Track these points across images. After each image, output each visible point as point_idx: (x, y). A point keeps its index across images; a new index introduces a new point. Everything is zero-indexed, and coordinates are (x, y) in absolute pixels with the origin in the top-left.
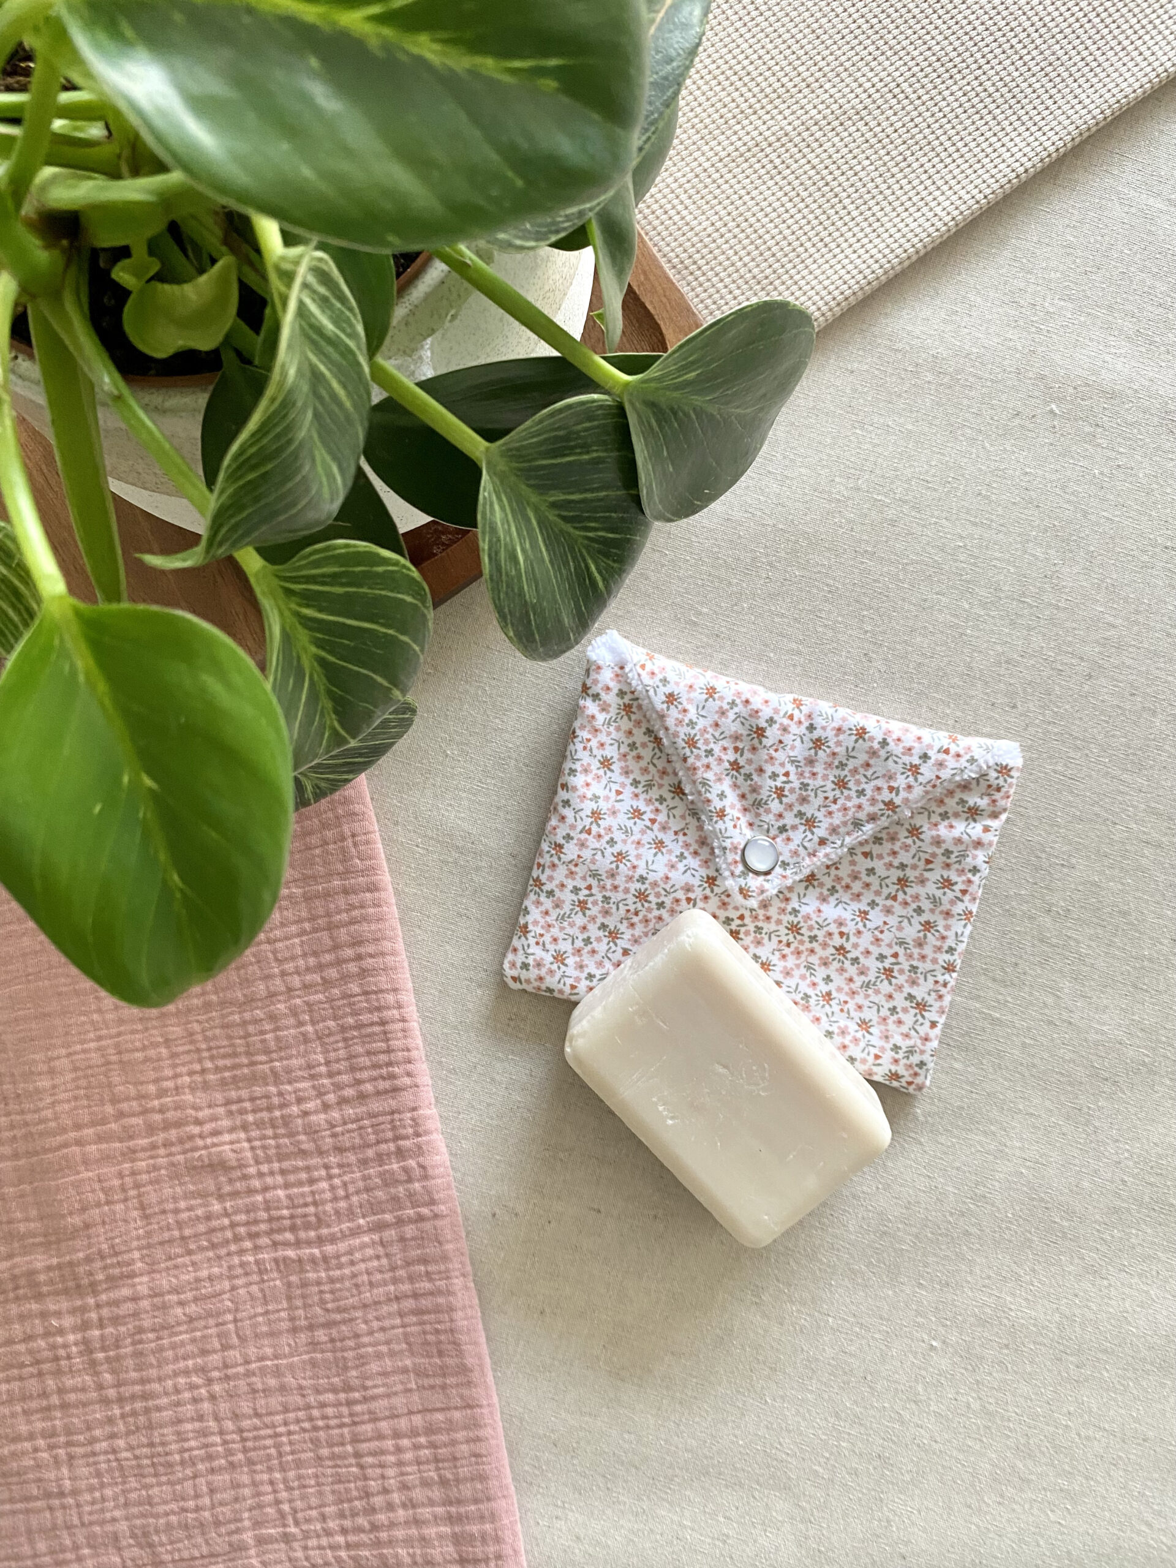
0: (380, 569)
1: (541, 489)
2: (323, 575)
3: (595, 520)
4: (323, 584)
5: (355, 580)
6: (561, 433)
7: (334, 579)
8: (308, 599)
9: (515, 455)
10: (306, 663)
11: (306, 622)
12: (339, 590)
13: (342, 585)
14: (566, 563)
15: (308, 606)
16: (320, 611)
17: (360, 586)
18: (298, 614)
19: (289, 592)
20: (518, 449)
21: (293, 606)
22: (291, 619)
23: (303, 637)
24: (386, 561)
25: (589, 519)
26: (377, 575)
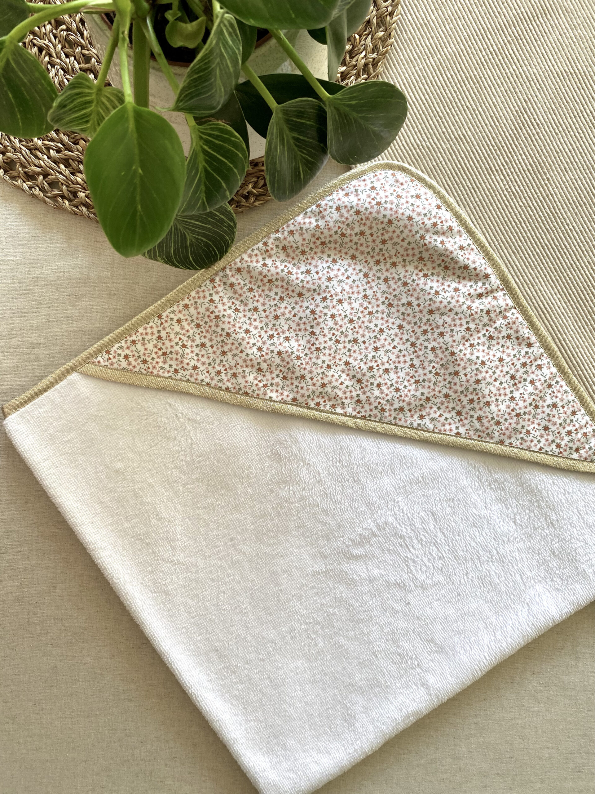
0: (233, 139)
1: (291, 130)
2: (213, 134)
3: (306, 150)
4: (213, 138)
5: (224, 140)
6: (302, 110)
7: (217, 137)
8: (207, 142)
9: (285, 112)
10: (200, 167)
11: (204, 151)
12: (217, 142)
13: (219, 140)
14: (292, 163)
15: (206, 145)
16: (210, 148)
17: (225, 143)
18: (202, 147)
19: (201, 138)
20: (287, 110)
21: (202, 144)
22: (199, 149)
23: (201, 157)
24: (236, 137)
25: (304, 149)
26: (231, 141)
